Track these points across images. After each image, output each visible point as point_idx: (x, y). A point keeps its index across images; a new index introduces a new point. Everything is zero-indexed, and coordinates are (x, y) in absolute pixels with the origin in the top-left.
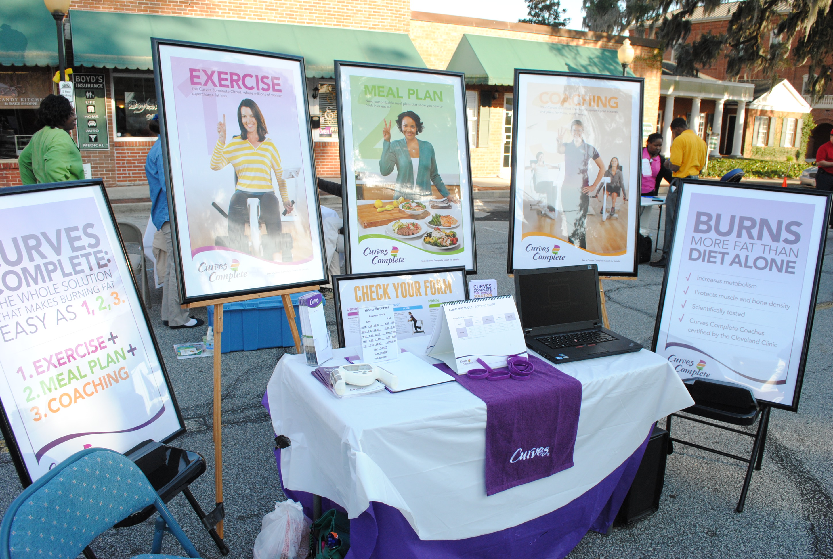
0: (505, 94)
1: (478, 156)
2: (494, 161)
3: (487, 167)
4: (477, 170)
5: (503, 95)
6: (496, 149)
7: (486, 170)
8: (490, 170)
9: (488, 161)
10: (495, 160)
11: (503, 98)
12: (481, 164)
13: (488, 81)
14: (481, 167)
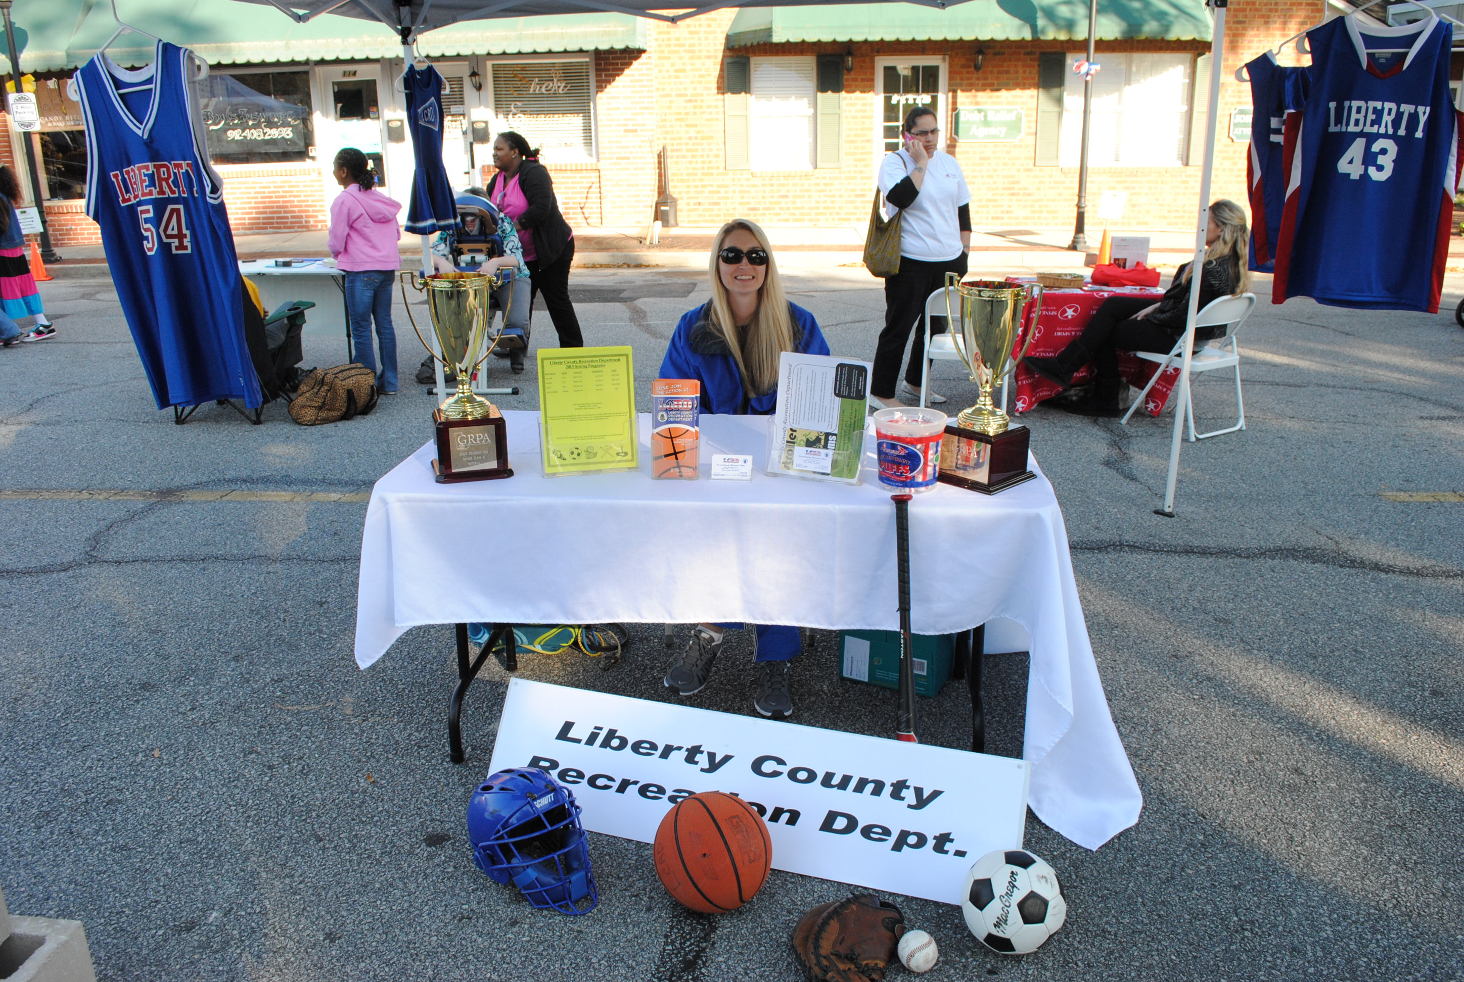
0: (877, 58)
1: (818, 184)
2: (857, 196)
3: (840, 208)
4: (817, 214)
5: (873, 62)
6: (861, 172)
7: (838, 214)
8: (847, 214)
9: (841, 196)
10: (858, 193)
11: (873, 67)
12: (825, 202)
13: (771, 36)
14: (827, 208)
